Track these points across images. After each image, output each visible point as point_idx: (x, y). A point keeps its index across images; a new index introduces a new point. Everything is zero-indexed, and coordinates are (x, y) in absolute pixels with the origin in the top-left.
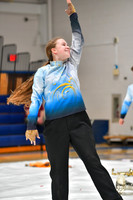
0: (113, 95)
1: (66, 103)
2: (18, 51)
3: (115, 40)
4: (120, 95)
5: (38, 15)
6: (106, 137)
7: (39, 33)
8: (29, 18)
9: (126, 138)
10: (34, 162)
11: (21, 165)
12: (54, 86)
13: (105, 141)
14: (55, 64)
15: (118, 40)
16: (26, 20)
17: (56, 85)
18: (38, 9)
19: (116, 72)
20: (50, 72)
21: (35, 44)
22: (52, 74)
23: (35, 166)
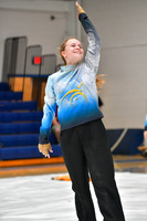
2: (44, 53)
5: (66, 13)
6: (140, 148)
11: (47, 178)
13: (140, 153)
16: (53, 18)
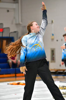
0: (51, 49)
1: (37, 54)
2: (4, 27)
3: (52, 22)
4: (54, 49)
5: (14, 9)
7: (14, 18)
8: (9, 10)
9: (57, 71)
10: (12, 83)
12: (31, 45)
14: (32, 34)
15: (54, 22)
16: (8, 11)
17: (32, 45)
18: (14, 6)
19: (53, 37)
20: (29, 38)
21: (12, 23)
22: (30, 39)
23: (12, 84)
